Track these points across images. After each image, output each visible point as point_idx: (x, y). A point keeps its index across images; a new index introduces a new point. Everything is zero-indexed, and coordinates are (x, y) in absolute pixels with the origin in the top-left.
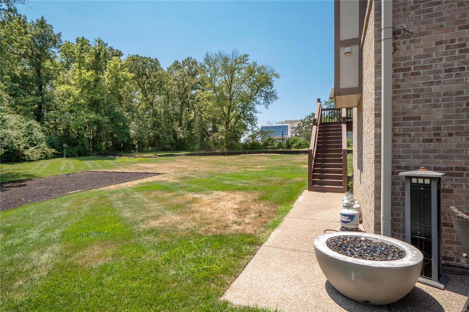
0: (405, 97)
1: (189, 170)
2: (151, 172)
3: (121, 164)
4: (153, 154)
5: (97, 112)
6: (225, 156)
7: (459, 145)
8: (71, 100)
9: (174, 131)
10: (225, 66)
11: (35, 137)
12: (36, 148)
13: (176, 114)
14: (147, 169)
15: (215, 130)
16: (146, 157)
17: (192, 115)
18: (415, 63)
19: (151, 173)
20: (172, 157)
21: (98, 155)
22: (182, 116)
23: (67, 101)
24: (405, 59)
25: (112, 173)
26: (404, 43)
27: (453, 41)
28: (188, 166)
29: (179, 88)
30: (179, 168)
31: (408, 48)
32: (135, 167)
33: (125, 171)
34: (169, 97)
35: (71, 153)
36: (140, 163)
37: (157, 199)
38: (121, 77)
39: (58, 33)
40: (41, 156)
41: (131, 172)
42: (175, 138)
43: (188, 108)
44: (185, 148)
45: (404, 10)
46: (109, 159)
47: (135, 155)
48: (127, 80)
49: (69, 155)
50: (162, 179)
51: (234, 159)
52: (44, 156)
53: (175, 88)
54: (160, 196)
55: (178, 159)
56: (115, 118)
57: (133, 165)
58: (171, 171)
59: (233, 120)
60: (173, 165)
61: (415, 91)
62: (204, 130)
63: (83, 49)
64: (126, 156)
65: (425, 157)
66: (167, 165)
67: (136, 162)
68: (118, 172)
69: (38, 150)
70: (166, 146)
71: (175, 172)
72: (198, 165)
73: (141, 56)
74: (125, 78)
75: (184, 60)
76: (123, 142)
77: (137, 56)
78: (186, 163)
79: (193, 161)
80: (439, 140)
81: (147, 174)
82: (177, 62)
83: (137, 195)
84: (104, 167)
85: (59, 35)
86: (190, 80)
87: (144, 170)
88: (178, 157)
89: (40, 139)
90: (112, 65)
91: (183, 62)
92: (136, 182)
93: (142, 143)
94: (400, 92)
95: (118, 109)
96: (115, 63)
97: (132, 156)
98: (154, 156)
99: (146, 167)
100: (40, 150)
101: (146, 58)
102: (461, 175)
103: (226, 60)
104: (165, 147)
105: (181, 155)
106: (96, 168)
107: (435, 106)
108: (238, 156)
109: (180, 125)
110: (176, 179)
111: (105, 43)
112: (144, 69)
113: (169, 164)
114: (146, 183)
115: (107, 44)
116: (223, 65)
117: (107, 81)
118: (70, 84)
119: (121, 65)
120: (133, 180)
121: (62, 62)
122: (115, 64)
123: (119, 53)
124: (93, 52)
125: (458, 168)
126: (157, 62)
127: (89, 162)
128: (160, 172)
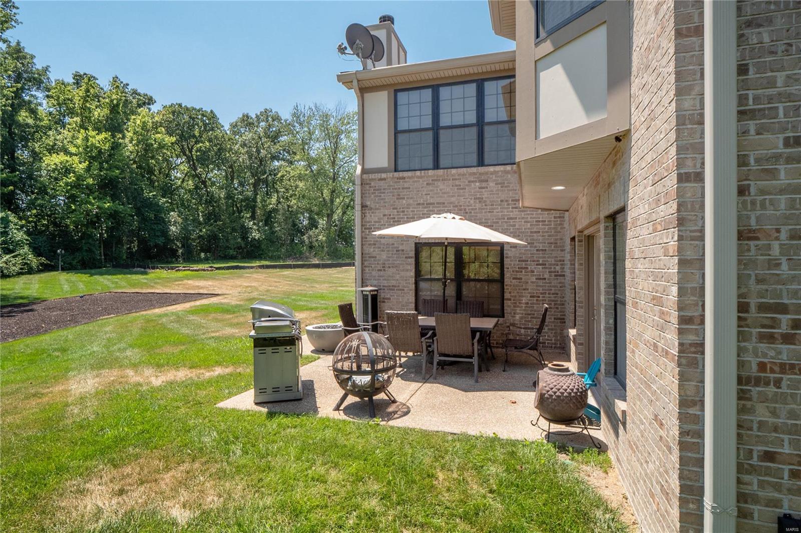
0: (369, 245)
1: (261, 290)
2: (206, 292)
3: (158, 281)
4: (208, 266)
5: (114, 198)
6: (320, 269)
7: (393, 273)
8: (72, 178)
9: (243, 227)
10: (324, 126)
11: (10, 239)
12: (13, 257)
13: (246, 199)
14: (199, 289)
15: (313, 224)
16: (196, 270)
17: (274, 200)
18: (374, 225)
19: (206, 294)
20: (238, 270)
21: (114, 266)
22: (256, 202)
23: (64, 180)
24: (369, 222)
25: (149, 295)
26: (369, 213)
27: (390, 215)
28: (260, 283)
29: (250, 158)
30: (247, 287)
31: (371, 216)
32: (180, 286)
33: (167, 292)
34: (233, 172)
35: (70, 264)
36: (189, 279)
37: (217, 320)
38: (154, 142)
39: (45, 66)
40: (21, 269)
41: (177, 292)
42: (244, 237)
43: (266, 189)
44: (262, 254)
45: (369, 193)
46: (136, 273)
47: (178, 267)
48: (163, 147)
49: (66, 267)
50: (222, 301)
51: (330, 274)
52: (27, 270)
53: (243, 158)
54: (219, 317)
55: (247, 273)
56: (143, 207)
57: (177, 283)
58: (235, 292)
59: (339, 211)
60: (238, 282)
61: (374, 241)
62: (294, 225)
63: (88, 96)
64: (162, 268)
65: (378, 280)
66: (230, 282)
67: (180, 277)
68: (158, 293)
69: (17, 259)
70: (230, 252)
71: (239, 293)
72: (276, 282)
73: (185, 106)
74: (159, 144)
75: (259, 114)
76: (156, 246)
77: (180, 105)
78: (257, 280)
79: (270, 277)
80: (384, 270)
81: (201, 296)
82: (248, 117)
83: (192, 318)
84: (134, 285)
85: (46, 69)
86: (269, 147)
87: (195, 289)
88: (248, 270)
89: (18, 241)
90: (138, 122)
91: (257, 116)
92: (187, 305)
93: (187, 247)
94: (367, 241)
95: (149, 194)
96: (144, 120)
97: (172, 268)
98: (210, 269)
99: (198, 286)
100: (19, 260)
101: (194, 109)
102: (394, 290)
103: (326, 117)
104: (227, 253)
105: (252, 267)
106: (121, 287)
107: (383, 251)
108: (338, 268)
109: (253, 217)
110: (240, 301)
111: (124, 83)
112: (191, 127)
113: (232, 281)
114: (201, 306)
115: (128, 85)
116: (322, 125)
117: (130, 147)
118: (66, 152)
119: (153, 123)
120: (182, 303)
121: (50, 113)
122: (144, 122)
123: (149, 100)
124: (108, 103)
125: (393, 286)
126: (213, 116)
127: (104, 279)
128: (220, 293)
